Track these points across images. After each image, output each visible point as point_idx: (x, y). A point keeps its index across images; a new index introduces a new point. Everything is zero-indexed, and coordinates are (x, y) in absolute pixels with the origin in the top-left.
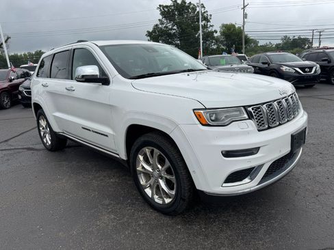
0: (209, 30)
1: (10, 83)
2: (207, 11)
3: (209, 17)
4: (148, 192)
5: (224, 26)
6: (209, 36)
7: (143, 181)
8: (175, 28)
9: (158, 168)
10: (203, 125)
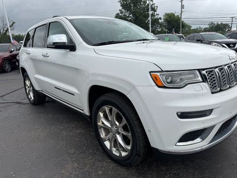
0: (156, 17)
1: (10, 54)
2: (154, 4)
3: (156, 8)
4: (107, 144)
5: (167, 15)
6: (155, 21)
7: (103, 135)
8: (131, 16)
9: (116, 125)
10: (159, 87)
